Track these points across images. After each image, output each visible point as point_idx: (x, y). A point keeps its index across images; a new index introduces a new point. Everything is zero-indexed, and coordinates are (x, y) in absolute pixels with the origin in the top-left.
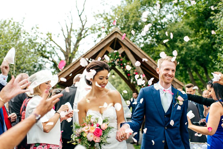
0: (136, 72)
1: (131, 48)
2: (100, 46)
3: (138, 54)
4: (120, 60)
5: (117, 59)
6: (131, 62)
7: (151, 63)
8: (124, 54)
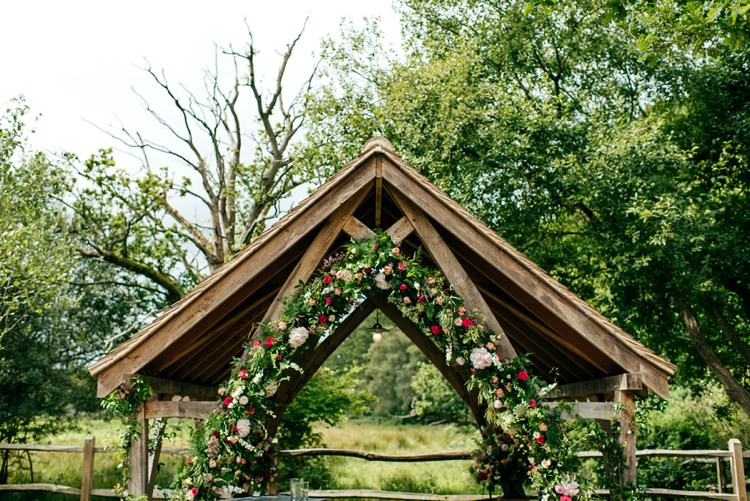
0: (463, 318)
1: (442, 217)
2: (311, 215)
3: (470, 241)
4: (395, 268)
5: (382, 265)
6: (442, 275)
7: (528, 275)
8: (412, 243)
